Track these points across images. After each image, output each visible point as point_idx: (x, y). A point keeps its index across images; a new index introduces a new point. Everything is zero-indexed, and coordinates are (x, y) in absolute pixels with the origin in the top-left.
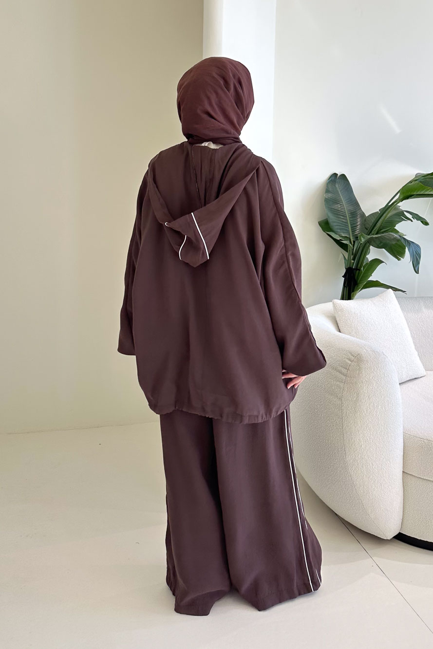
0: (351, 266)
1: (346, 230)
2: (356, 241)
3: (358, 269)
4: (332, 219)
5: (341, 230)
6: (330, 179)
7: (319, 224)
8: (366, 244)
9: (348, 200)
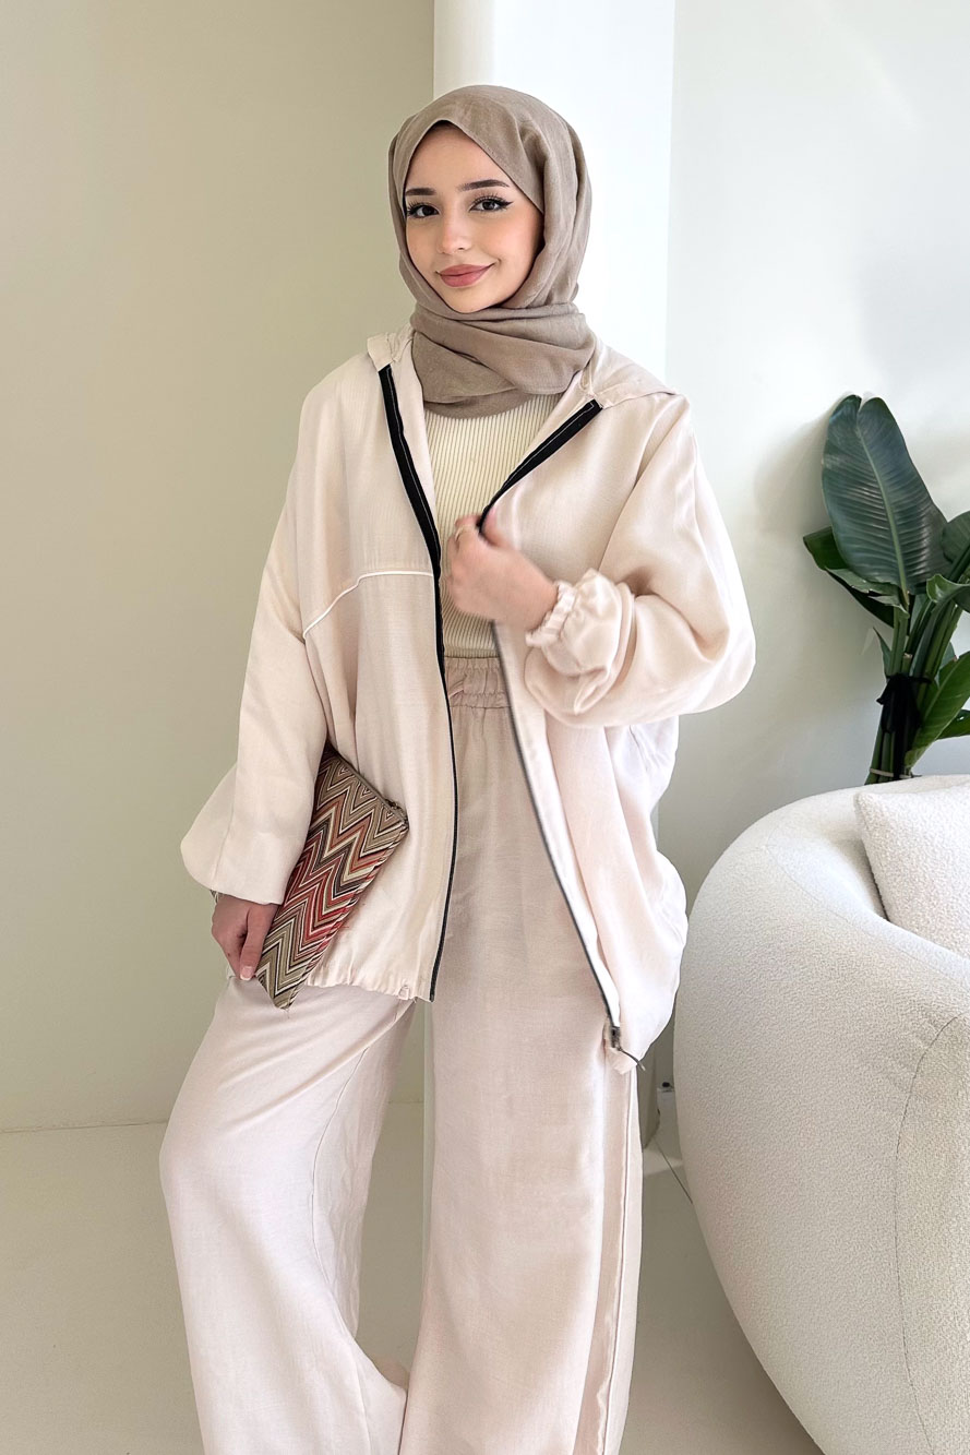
0: (904, 668)
1: (890, 564)
2: (917, 598)
3: (924, 679)
4: (846, 531)
5: (872, 564)
6: (839, 413)
7: (806, 544)
8: (949, 603)
9: (889, 473)
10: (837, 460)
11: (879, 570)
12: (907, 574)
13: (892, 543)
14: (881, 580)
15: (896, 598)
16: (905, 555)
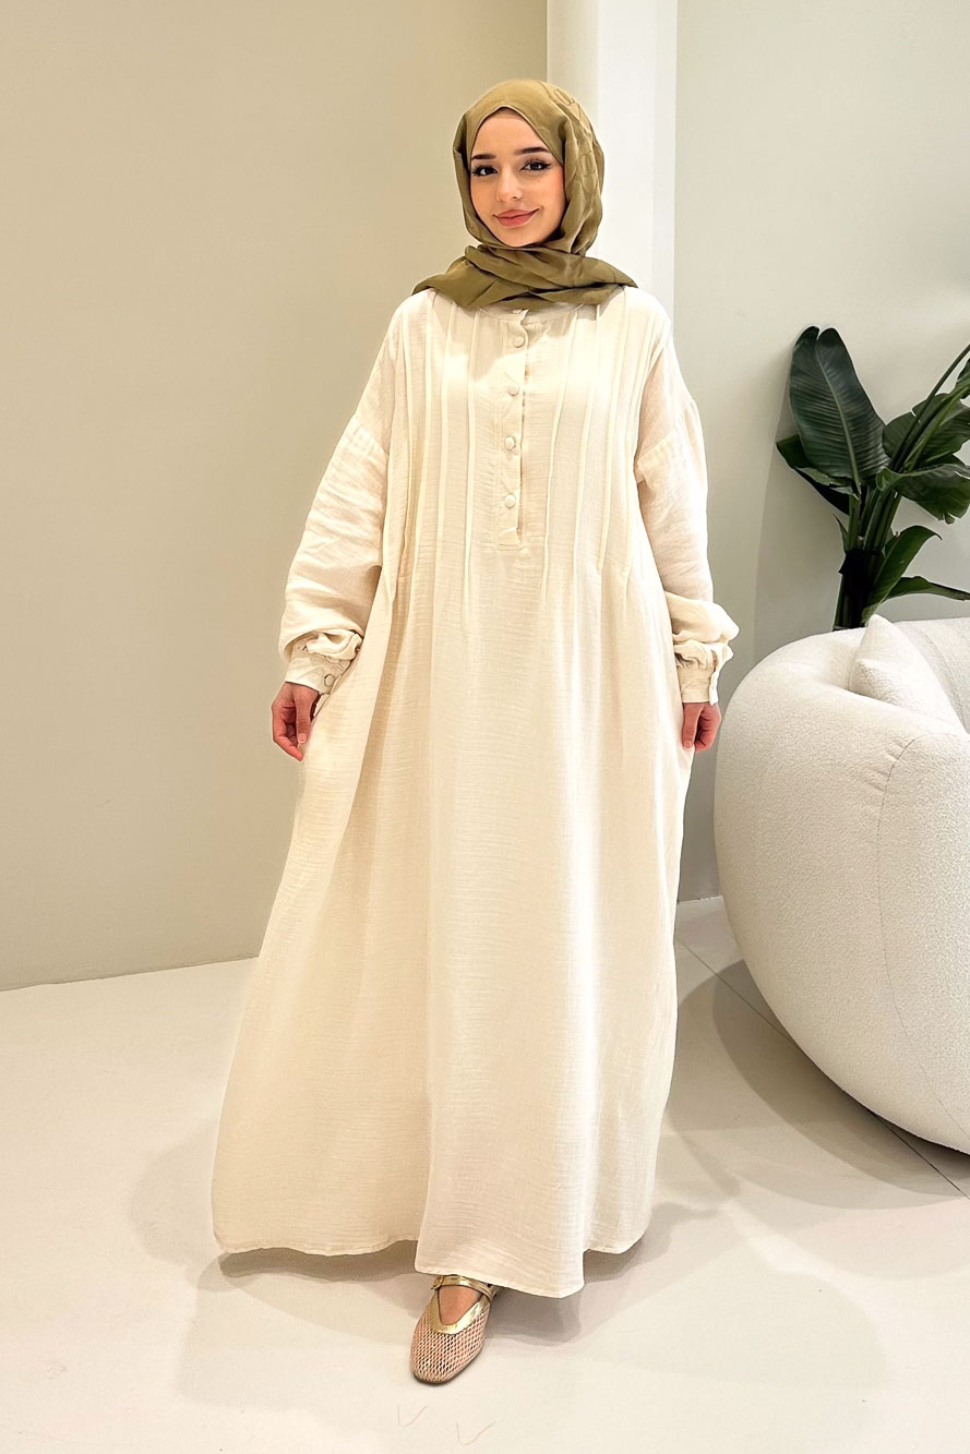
0: (858, 546)
1: (845, 461)
2: (869, 489)
3: (873, 553)
4: (809, 436)
5: (832, 462)
6: (803, 344)
7: (780, 451)
8: (890, 494)
9: (844, 391)
10: (801, 381)
11: (837, 466)
12: (859, 469)
13: (846, 444)
14: (836, 475)
15: (850, 488)
16: (856, 454)
